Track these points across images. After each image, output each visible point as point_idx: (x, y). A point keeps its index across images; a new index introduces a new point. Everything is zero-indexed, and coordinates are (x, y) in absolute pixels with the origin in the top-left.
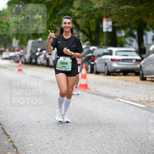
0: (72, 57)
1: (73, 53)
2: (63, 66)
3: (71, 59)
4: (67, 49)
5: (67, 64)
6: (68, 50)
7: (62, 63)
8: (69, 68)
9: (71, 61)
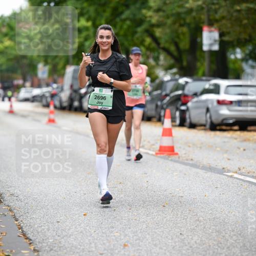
0: (114, 89)
2: (98, 103)
3: (112, 91)
5: (104, 98)
6: (105, 75)
7: (97, 97)
8: (108, 105)
9: (112, 94)
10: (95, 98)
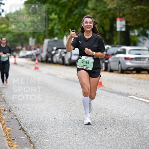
0: (94, 57)
1: (94, 53)
2: (84, 65)
3: (93, 59)
4: (88, 49)
5: (88, 63)
6: (90, 50)
7: (84, 62)
8: (90, 67)
9: (93, 60)
10: (82, 62)
